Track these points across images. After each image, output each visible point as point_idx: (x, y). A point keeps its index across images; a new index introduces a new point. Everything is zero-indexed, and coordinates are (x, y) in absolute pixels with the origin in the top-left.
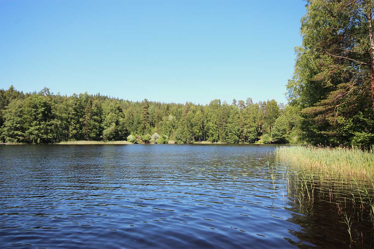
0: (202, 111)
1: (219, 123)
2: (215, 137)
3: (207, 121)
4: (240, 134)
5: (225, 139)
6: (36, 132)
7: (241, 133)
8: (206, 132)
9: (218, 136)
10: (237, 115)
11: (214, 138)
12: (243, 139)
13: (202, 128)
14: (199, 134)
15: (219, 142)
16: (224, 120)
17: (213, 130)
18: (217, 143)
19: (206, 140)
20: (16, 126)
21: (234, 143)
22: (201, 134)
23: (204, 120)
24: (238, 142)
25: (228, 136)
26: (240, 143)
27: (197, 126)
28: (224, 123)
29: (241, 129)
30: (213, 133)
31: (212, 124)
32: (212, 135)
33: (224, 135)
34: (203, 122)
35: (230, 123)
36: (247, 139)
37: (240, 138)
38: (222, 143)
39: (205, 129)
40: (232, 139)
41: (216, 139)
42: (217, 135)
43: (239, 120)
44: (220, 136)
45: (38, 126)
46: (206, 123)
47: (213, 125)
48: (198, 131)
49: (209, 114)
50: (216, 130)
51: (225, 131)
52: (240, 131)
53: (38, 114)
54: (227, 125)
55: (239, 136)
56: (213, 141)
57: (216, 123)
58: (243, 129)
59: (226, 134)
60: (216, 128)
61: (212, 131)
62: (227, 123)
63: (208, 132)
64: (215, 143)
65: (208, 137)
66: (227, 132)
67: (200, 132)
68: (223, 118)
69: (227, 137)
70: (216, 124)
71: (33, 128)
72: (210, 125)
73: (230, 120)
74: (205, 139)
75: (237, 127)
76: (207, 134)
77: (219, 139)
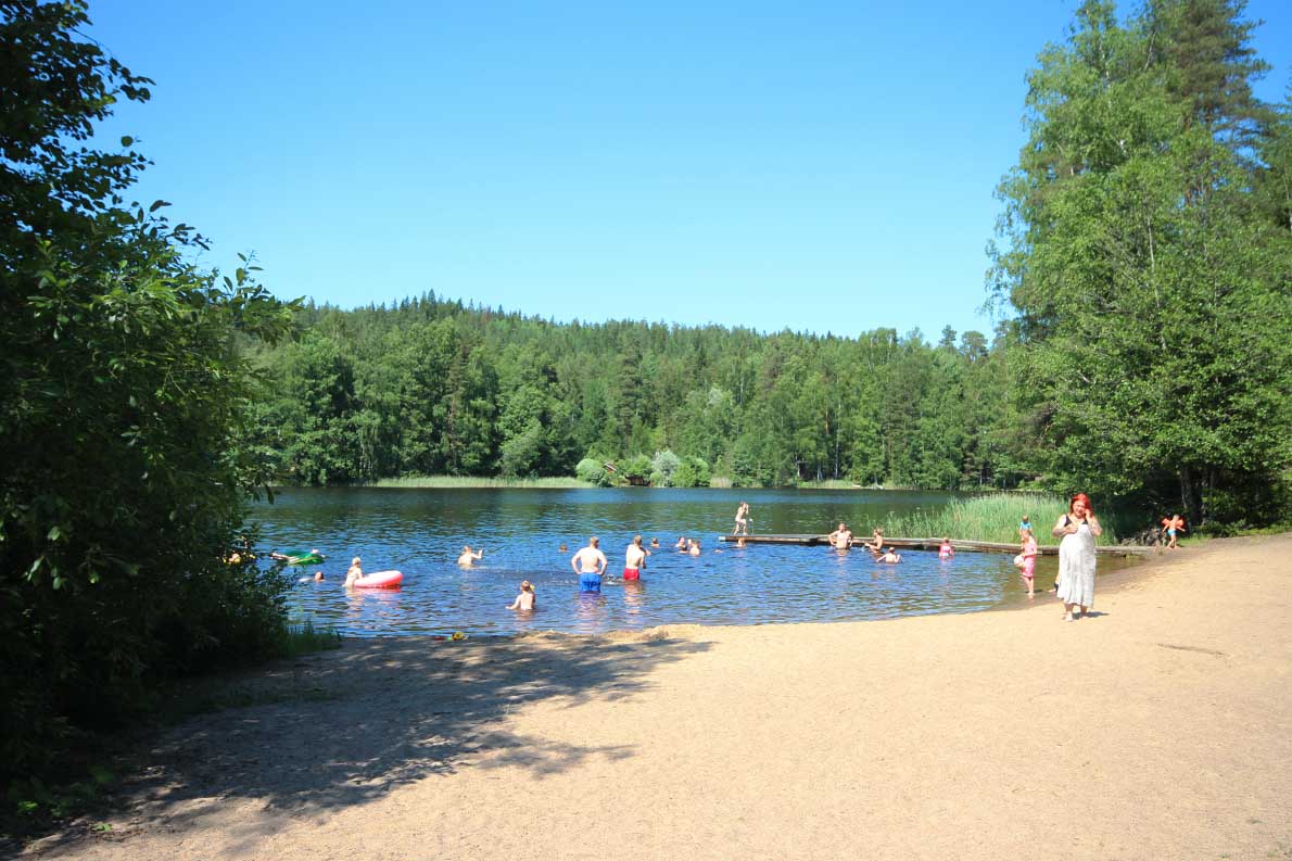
0: (828, 374)
1: (889, 418)
2: (875, 466)
3: (847, 407)
4: (966, 457)
5: (911, 472)
6: (317, 449)
7: (969, 454)
8: (844, 447)
9: (886, 464)
10: (956, 389)
11: (869, 468)
12: (974, 474)
13: (828, 435)
14: (816, 457)
15: (889, 485)
16: (908, 404)
17: (865, 442)
18: (881, 487)
19: (842, 475)
20: (261, 430)
21: (944, 487)
22: (822, 454)
23: (836, 405)
24: (958, 483)
25: (919, 460)
26: (964, 488)
27: (808, 429)
28: (908, 418)
29: (969, 438)
30: (868, 450)
31: (862, 419)
32: (865, 459)
33: (905, 457)
34: (831, 411)
35: (928, 415)
36: (991, 475)
37: (963, 470)
38: (901, 487)
39: (839, 438)
40: (935, 474)
41: (878, 473)
42: (882, 457)
43: (960, 407)
44: (892, 462)
45: (321, 432)
46: (842, 415)
47: (866, 423)
48: (813, 444)
49: (853, 381)
50: (880, 441)
51: (908, 444)
52: (964, 446)
53: (319, 395)
54: (919, 423)
55: (961, 464)
56: (868, 479)
57: (876, 414)
58: (974, 437)
59: (912, 456)
60: (878, 432)
61: (862, 445)
62: (916, 415)
63: (849, 448)
64: (875, 486)
65: (850, 466)
66: (916, 450)
67: (819, 447)
68: (904, 399)
69: (918, 466)
70: (877, 420)
71: (306, 437)
72: (858, 424)
73: (927, 405)
74: (839, 470)
75: (952, 430)
76: (847, 453)
77: (889, 474)
